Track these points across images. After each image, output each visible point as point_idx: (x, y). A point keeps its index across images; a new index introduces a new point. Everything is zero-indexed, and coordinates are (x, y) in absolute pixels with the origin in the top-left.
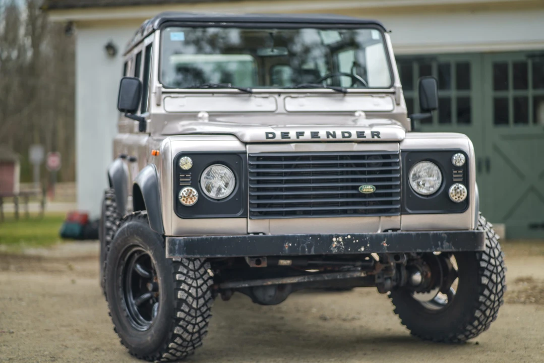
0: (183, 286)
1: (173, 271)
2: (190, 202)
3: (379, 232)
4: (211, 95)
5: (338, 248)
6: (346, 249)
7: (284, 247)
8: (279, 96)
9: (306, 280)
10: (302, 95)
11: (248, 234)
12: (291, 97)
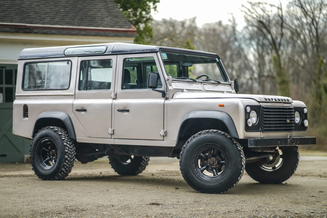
0: (243, 160)
1: (239, 153)
2: (250, 125)
3: (288, 137)
4: (183, 82)
5: (289, 143)
6: (291, 143)
7: (278, 143)
8: (202, 84)
9: (257, 158)
10: (208, 84)
11: (261, 138)
12: (205, 84)
